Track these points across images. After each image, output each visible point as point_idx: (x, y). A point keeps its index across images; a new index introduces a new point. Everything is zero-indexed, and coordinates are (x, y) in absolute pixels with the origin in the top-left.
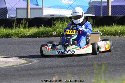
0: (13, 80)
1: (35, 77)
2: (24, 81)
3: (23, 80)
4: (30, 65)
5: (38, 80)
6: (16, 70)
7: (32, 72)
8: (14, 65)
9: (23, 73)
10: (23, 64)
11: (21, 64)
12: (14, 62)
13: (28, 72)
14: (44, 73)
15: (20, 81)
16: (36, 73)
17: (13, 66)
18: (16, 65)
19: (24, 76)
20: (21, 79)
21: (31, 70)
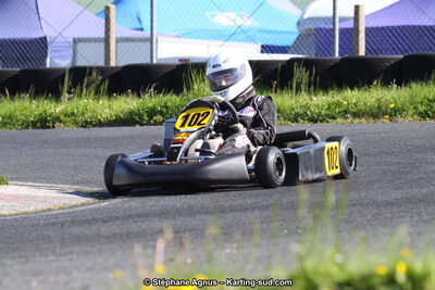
0: (38, 253)
1: (112, 242)
2: (74, 256)
3: (71, 253)
4: (104, 208)
5: (119, 252)
6: (53, 224)
7: (105, 230)
8: (52, 207)
9: (76, 230)
10: (83, 205)
11: (77, 206)
12: (55, 198)
13: (94, 228)
14: (145, 230)
15: (60, 254)
16: (118, 231)
17: (49, 210)
18: (61, 208)
19: (78, 240)
20: (67, 250)
21: (104, 221)
